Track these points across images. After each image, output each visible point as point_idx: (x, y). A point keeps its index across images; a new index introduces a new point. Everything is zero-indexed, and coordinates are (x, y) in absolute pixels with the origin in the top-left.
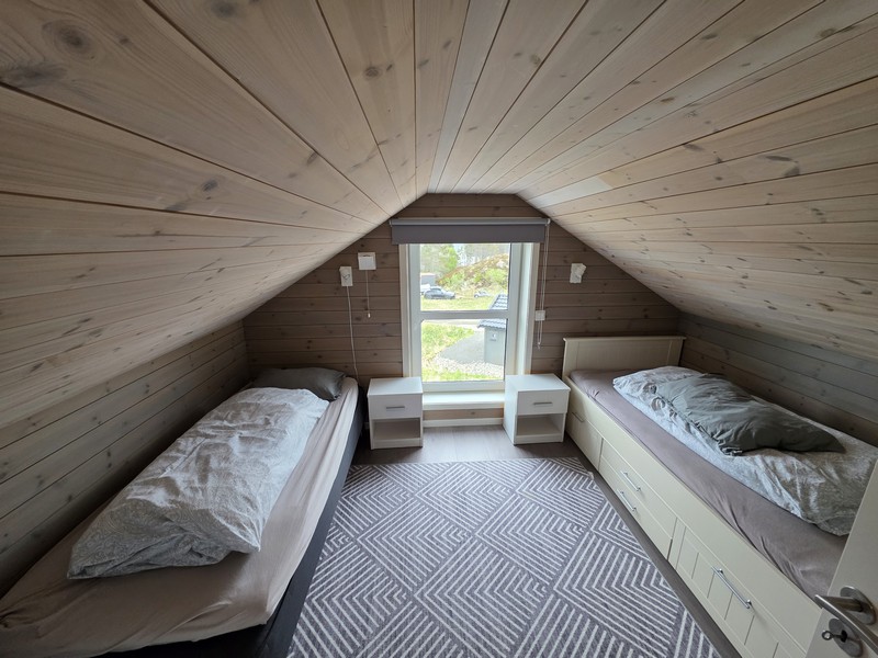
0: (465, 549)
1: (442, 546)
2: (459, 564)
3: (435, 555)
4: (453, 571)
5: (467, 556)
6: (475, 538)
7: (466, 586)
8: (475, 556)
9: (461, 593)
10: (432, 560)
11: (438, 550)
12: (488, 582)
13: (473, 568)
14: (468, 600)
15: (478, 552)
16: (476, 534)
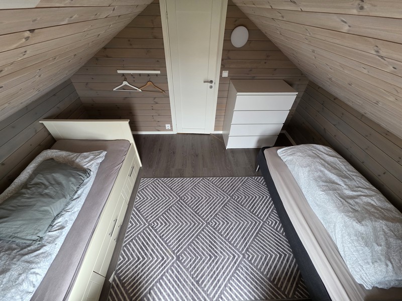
0: (211, 216)
1: (222, 217)
2: (214, 209)
3: (224, 213)
4: (216, 206)
5: (211, 212)
6: (206, 222)
7: (211, 200)
8: (207, 212)
9: (213, 198)
10: (225, 211)
11: (223, 215)
12: (203, 201)
13: (208, 207)
14: (211, 195)
15: (205, 214)
16: (206, 224)
